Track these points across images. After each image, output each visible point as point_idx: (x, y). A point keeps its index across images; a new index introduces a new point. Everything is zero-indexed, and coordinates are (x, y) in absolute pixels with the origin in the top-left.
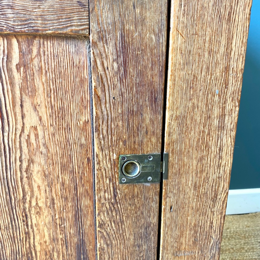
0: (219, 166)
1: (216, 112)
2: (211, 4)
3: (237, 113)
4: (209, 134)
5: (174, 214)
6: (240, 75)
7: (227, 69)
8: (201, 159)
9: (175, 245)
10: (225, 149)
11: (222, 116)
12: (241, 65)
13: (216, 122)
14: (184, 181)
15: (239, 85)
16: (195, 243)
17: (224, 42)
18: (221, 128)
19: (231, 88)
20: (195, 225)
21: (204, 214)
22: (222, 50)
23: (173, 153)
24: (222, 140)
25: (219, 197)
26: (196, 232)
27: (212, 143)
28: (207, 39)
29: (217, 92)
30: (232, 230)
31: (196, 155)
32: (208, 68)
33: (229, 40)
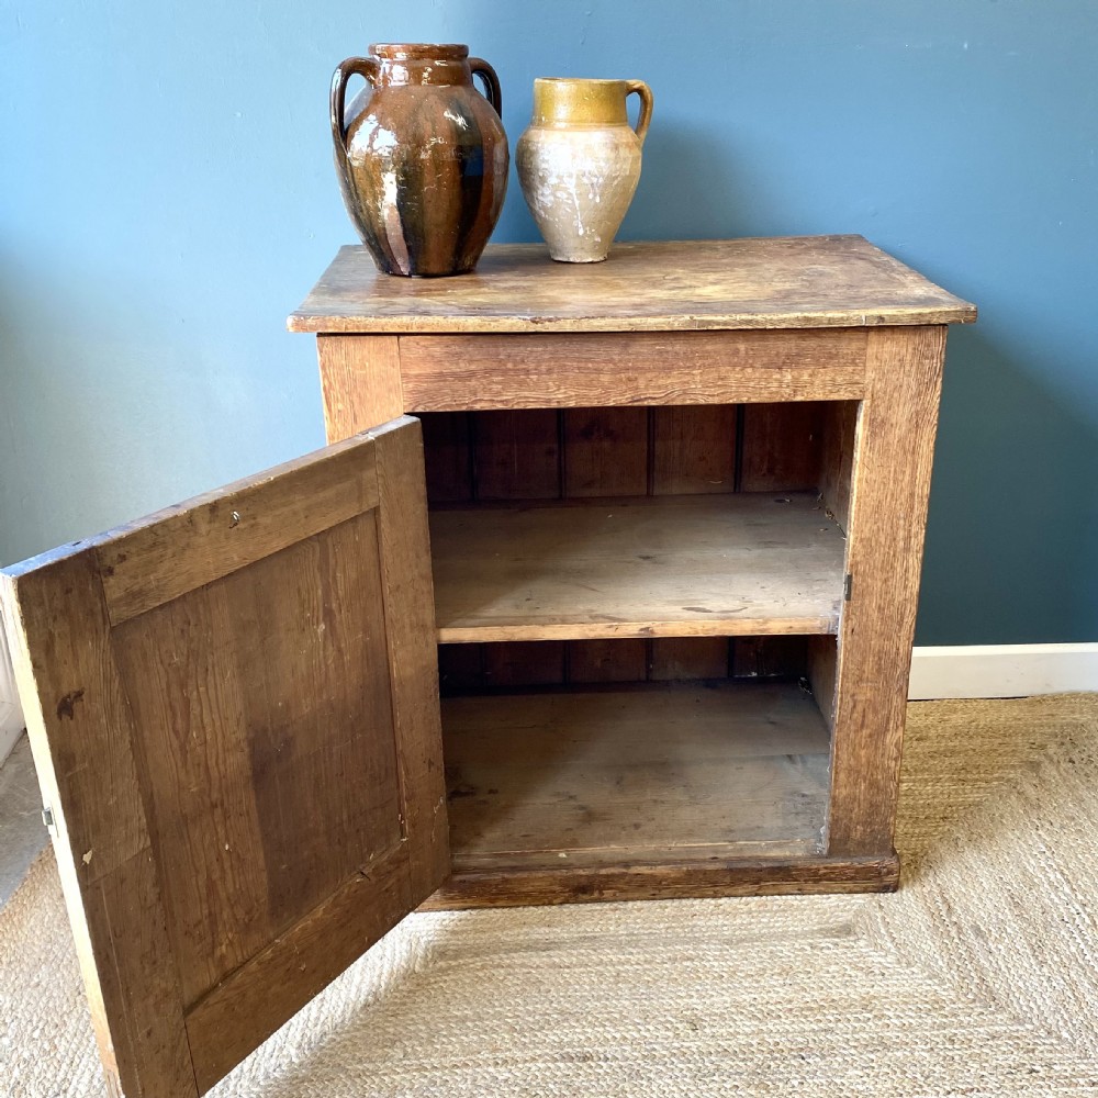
0: (906, 587)
1: (901, 534)
2: (896, 441)
3: (923, 535)
4: (894, 555)
5: (856, 637)
6: (926, 500)
7: (912, 495)
8: (886, 581)
9: (857, 672)
10: (911, 571)
11: (908, 539)
12: (927, 490)
13: (902, 544)
14: (867, 602)
15: (925, 509)
16: (879, 671)
17: (908, 472)
18: (907, 549)
19: (916, 512)
20: (879, 651)
21: (889, 638)
22: (907, 478)
23: (856, 574)
24: (908, 562)
25: (905, 620)
26: (880, 659)
27: (897, 565)
28: (892, 469)
29: (902, 516)
30: (982, 723)
31: (878, 575)
32: (893, 495)
33: (915, 468)
